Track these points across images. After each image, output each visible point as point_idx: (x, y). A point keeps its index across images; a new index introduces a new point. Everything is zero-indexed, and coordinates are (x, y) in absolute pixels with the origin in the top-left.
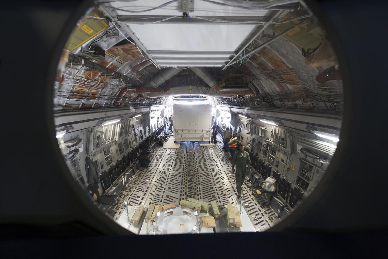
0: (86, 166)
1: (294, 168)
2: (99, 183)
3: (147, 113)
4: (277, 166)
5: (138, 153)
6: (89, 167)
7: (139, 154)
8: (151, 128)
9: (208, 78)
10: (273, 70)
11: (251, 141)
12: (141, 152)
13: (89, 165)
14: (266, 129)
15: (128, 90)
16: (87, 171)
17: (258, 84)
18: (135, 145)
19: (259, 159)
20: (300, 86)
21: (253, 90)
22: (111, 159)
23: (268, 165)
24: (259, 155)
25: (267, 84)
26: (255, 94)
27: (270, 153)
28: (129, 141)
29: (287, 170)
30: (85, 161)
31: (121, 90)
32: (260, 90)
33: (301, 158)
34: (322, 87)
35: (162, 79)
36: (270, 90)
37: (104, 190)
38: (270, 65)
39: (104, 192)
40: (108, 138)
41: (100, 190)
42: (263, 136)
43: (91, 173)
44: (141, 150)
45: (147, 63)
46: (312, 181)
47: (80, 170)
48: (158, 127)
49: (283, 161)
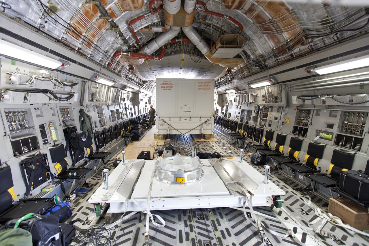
0: (80, 118)
1: (289, 120)
2: (93, 138)
3: (137, 92)
4: (270, 125)
5: (128, 127)
6: (83, 119)
7: (130, 128)
8: (139, 110)
9: (201, 43)
10: (270, 19)
11: (239, 113)
12: (131, 127)
13: (84, 117)
14: (257, 95)
15: (122, 53)
16: (81, 122)
17: (250, 48)
18: (126, 119)
19: (250, 126)
20: (298, 29)
21: (244, 58)
22: (104, 122)
23: (260, 127)
24: (249, 123)
25: (260, 45)
26: (246, 62)
27: (261, 116)
28: (121, 112)
29: (281, 124)
30: (79, 112)
31: (115, 51)
32: (251, 54)
33: (298, 107)
34: (325, 19)
35: (156, 45)
36: (263, 51)
37: (98, 148)
38: (267, 14)
39: (97, 150)
40: (101, 99)
41: (94, 146)
42: (254, 102)
43: (85, 125)
44: (132, 125)
45: (144, 17)
46: (311, 124)
47: (73, 120)
48: (146, 112)
49: (276, 118)
